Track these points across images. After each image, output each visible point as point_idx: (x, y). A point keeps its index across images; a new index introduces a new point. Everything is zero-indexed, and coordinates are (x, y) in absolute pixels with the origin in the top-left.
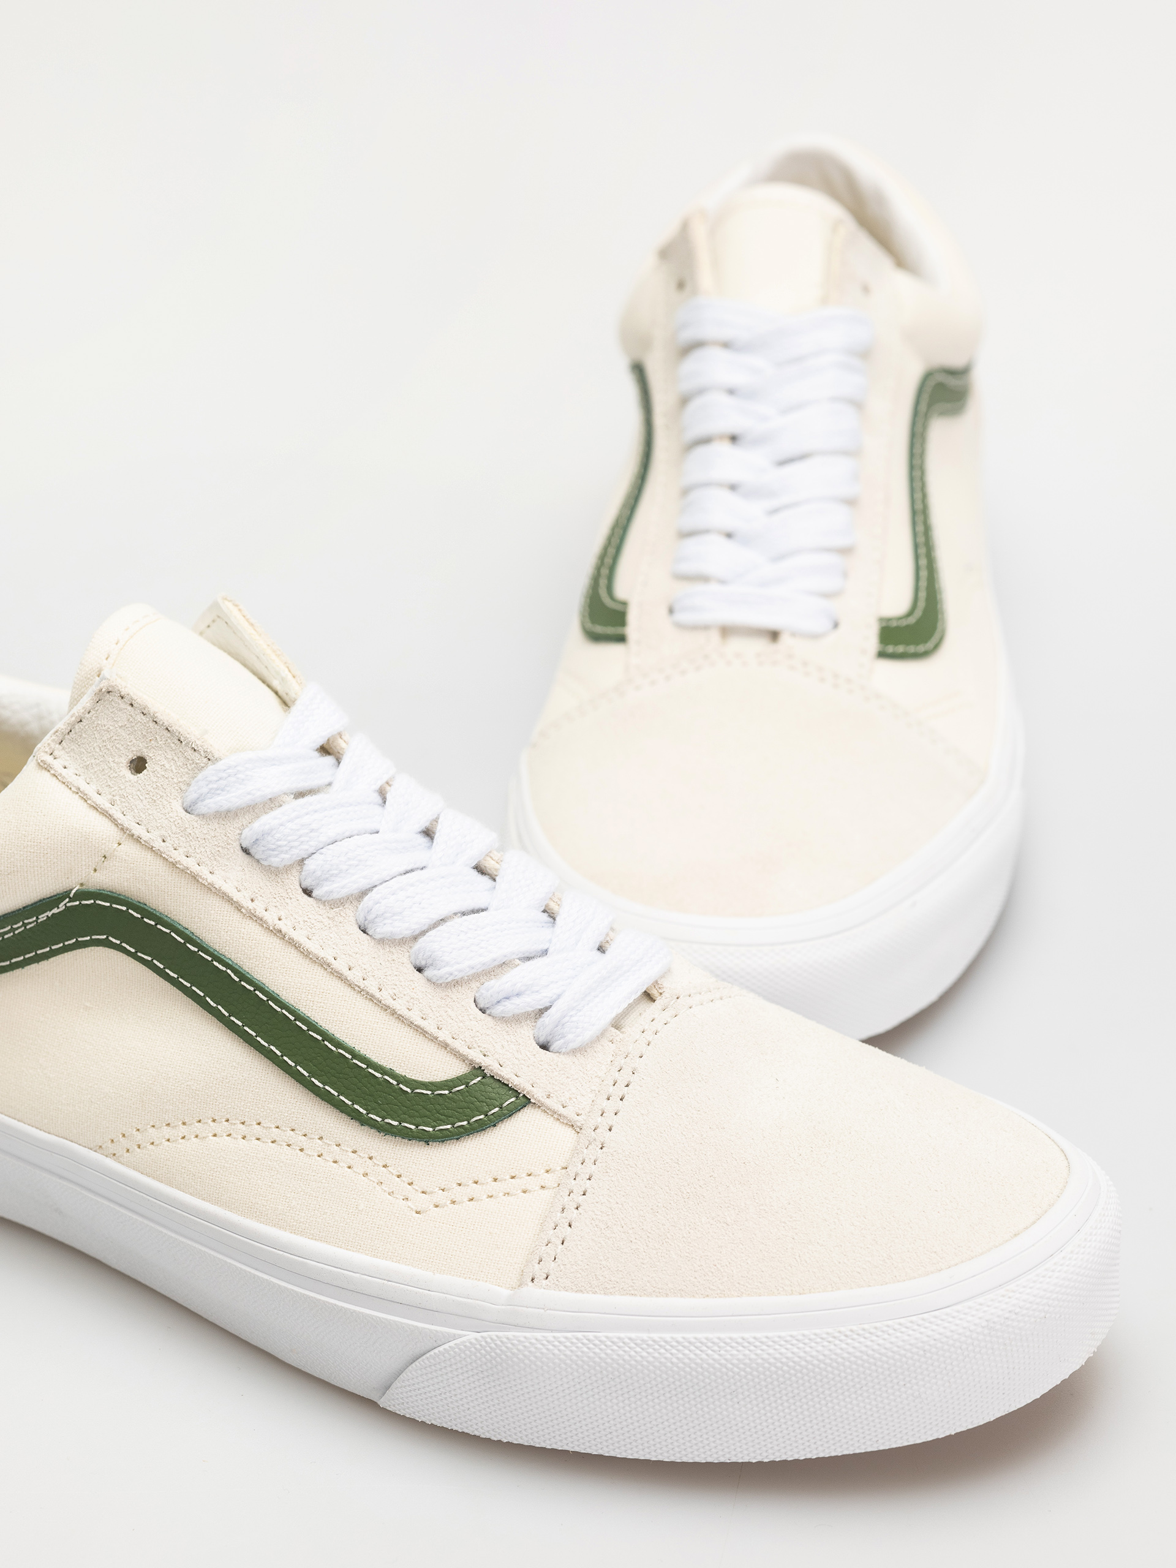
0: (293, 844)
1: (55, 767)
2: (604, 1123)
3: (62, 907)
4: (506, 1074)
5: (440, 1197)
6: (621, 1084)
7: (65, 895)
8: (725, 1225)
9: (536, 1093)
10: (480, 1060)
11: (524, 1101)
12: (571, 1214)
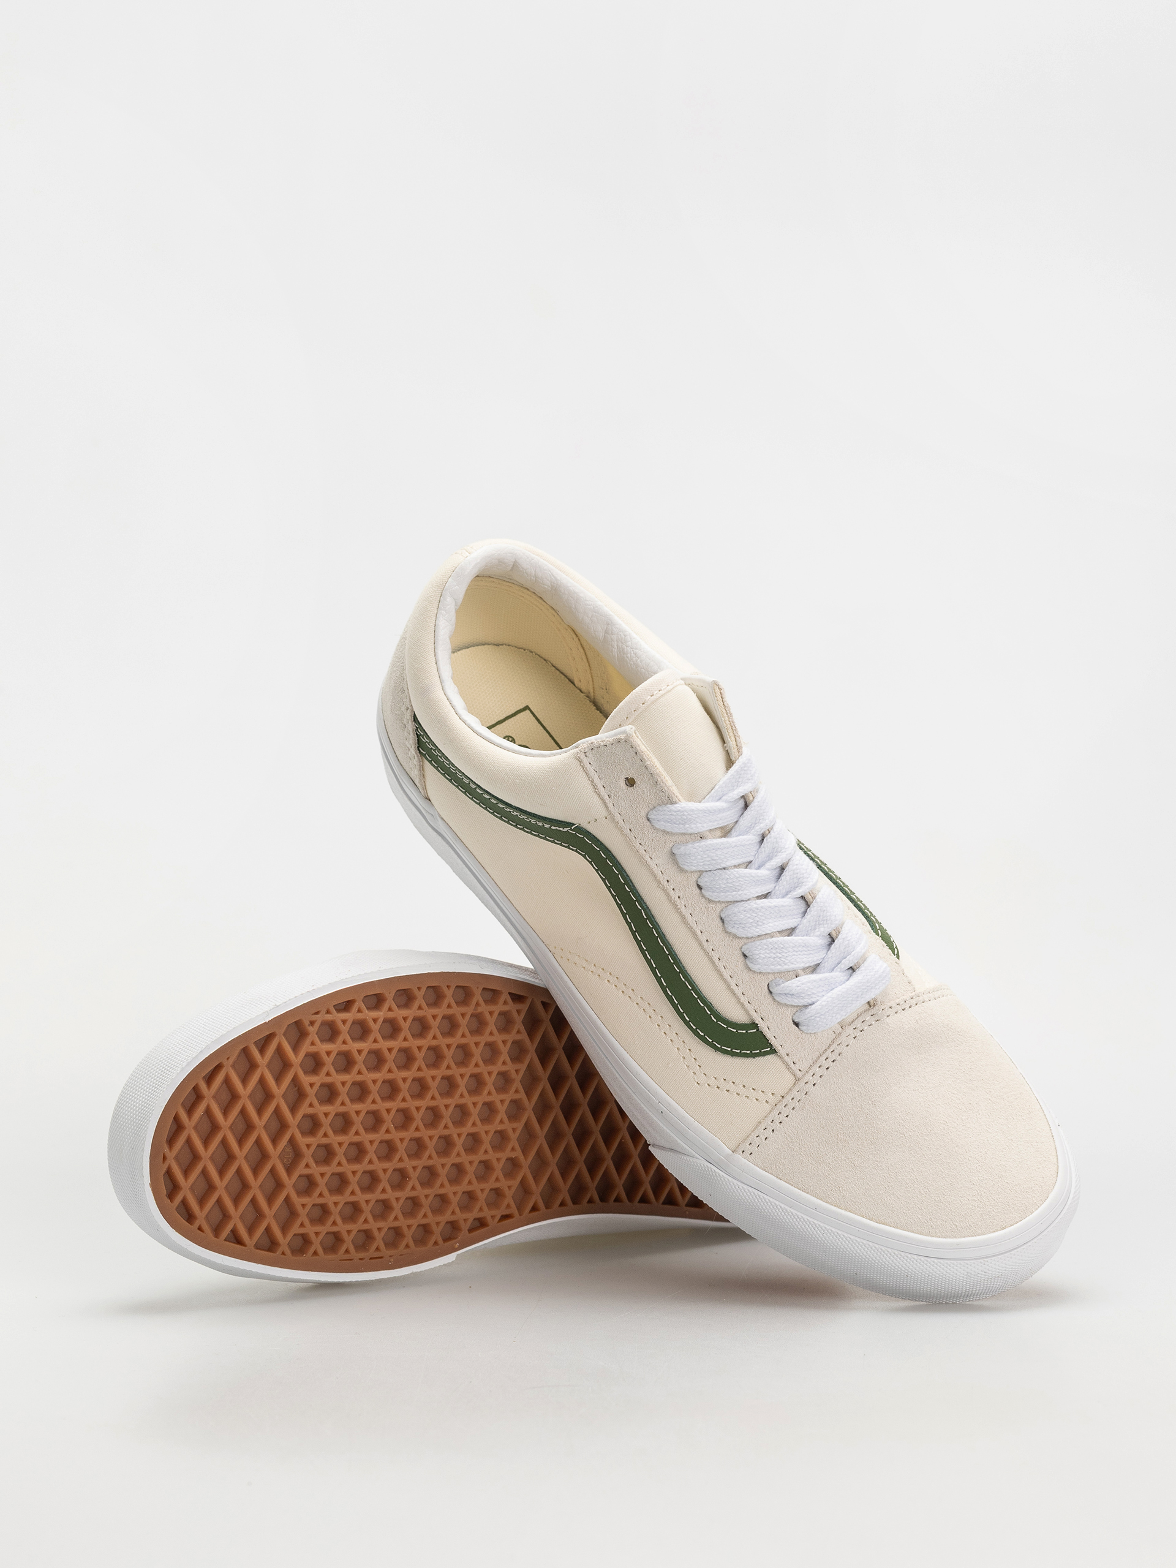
0: (700, 864)
1: (584, 762)
2: (812, 1080)
3: (566, 830)
4: (769, 1035)
5: (712, 1081)
6: (830, 1060)
7: (570, 825)
8: (853, 1165)
9: (782, 1051)
10: (758, 1021)
11: (773, 1051)
12: (776, 1125)
